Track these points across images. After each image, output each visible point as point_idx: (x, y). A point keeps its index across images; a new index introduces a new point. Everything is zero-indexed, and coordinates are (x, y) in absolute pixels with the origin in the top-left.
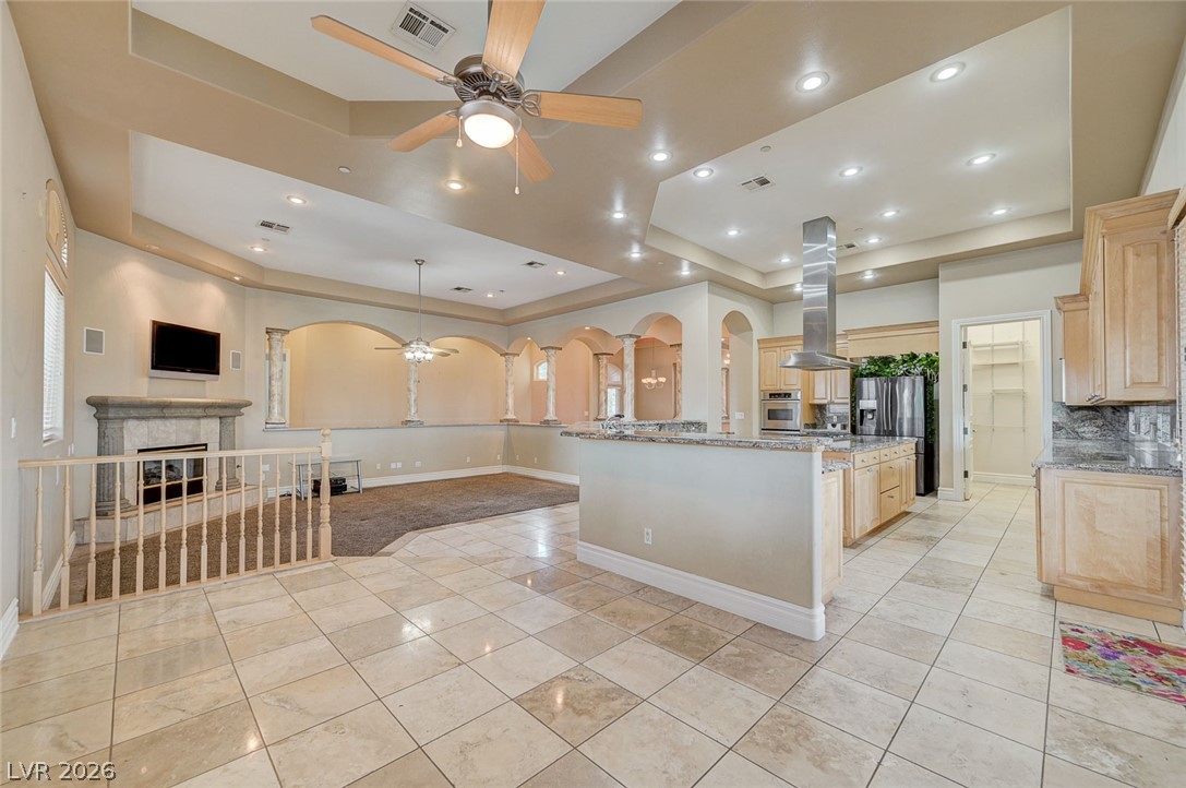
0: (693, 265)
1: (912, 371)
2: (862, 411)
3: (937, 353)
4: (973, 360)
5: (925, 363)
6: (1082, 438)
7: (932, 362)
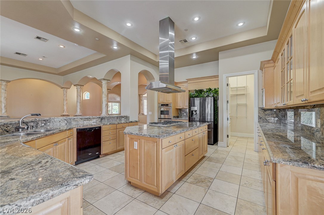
0: (119, 44)
1: (210, 95)
2: (192, 111)
3: (218, 88)
4: (231, 93)
5: (214, 92)
6: (269, 122)
7: (216, 92)
